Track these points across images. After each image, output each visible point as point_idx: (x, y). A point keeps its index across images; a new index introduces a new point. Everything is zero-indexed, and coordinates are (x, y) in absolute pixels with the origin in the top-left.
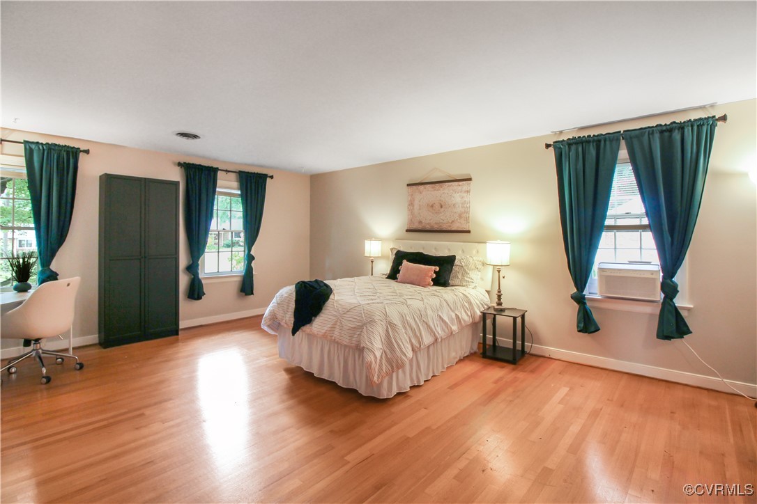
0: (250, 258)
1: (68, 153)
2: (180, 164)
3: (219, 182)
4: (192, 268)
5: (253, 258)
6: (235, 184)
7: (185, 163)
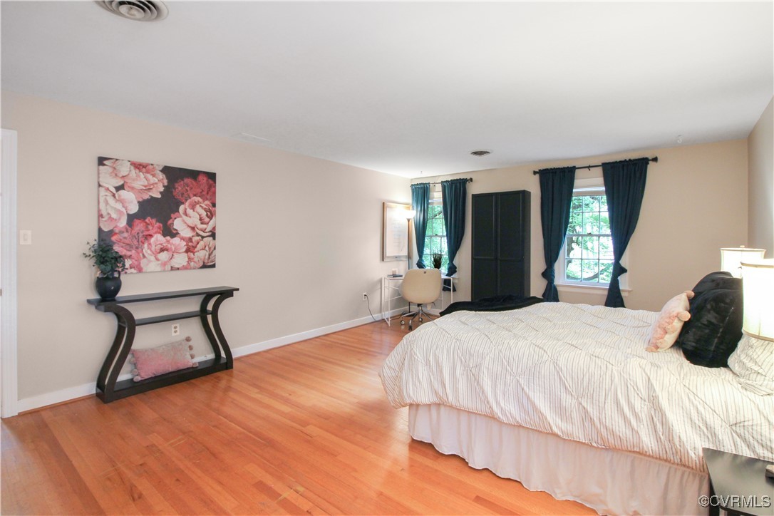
0: (619, 270)
1: (460, 183)
2: (535, 173)
3: (577, 182)
4: (548, 274)
5: (623, 271)
6: (601, 180)
7: (540, 170)
